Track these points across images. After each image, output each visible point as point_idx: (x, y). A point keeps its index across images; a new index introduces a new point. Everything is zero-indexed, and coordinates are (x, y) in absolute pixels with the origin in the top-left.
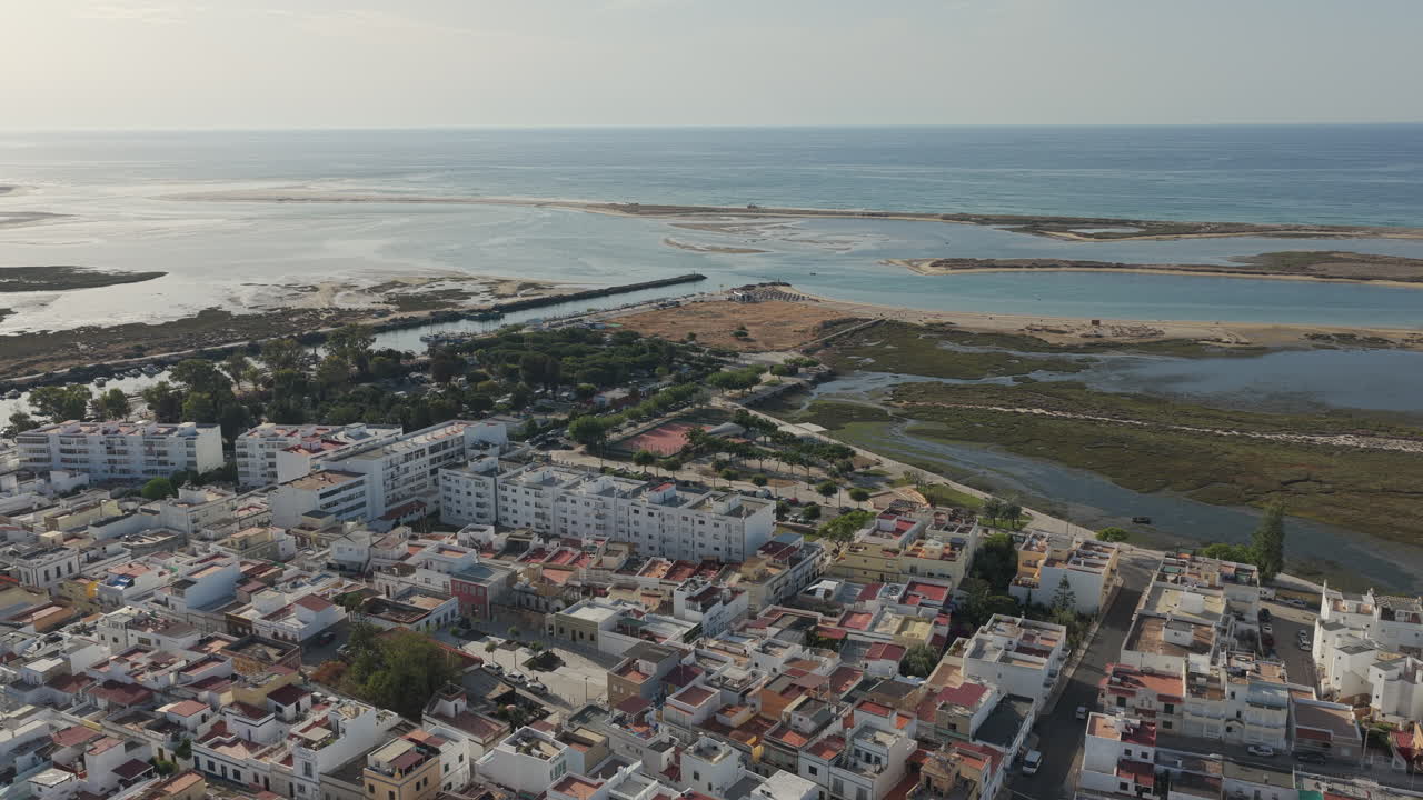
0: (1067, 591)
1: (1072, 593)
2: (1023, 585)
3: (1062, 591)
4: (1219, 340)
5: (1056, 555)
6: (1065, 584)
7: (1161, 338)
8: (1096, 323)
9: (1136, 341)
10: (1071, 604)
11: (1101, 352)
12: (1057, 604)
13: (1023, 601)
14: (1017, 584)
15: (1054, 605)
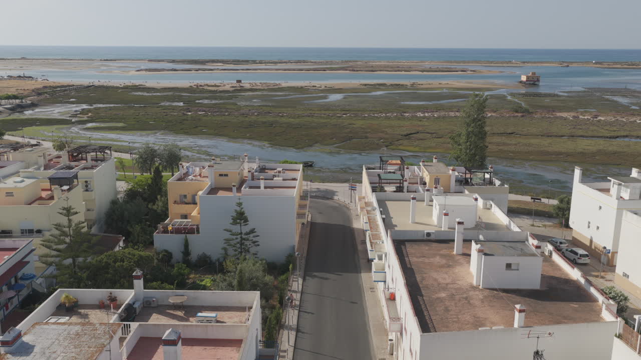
0: (246, 229)
1: (252, 231)
2: (177, 231)
3: (236, 229)
4: (316, 87)
5: (223, 181)
6: (240, 217)
7: (280, 86)
8: (239, 81)
9: (266, 88)
10: (253, 250)
11: (244, 92)
12: (231, 251)
13: (177, 255)
14: (165, 231)
15: (226, 256)
